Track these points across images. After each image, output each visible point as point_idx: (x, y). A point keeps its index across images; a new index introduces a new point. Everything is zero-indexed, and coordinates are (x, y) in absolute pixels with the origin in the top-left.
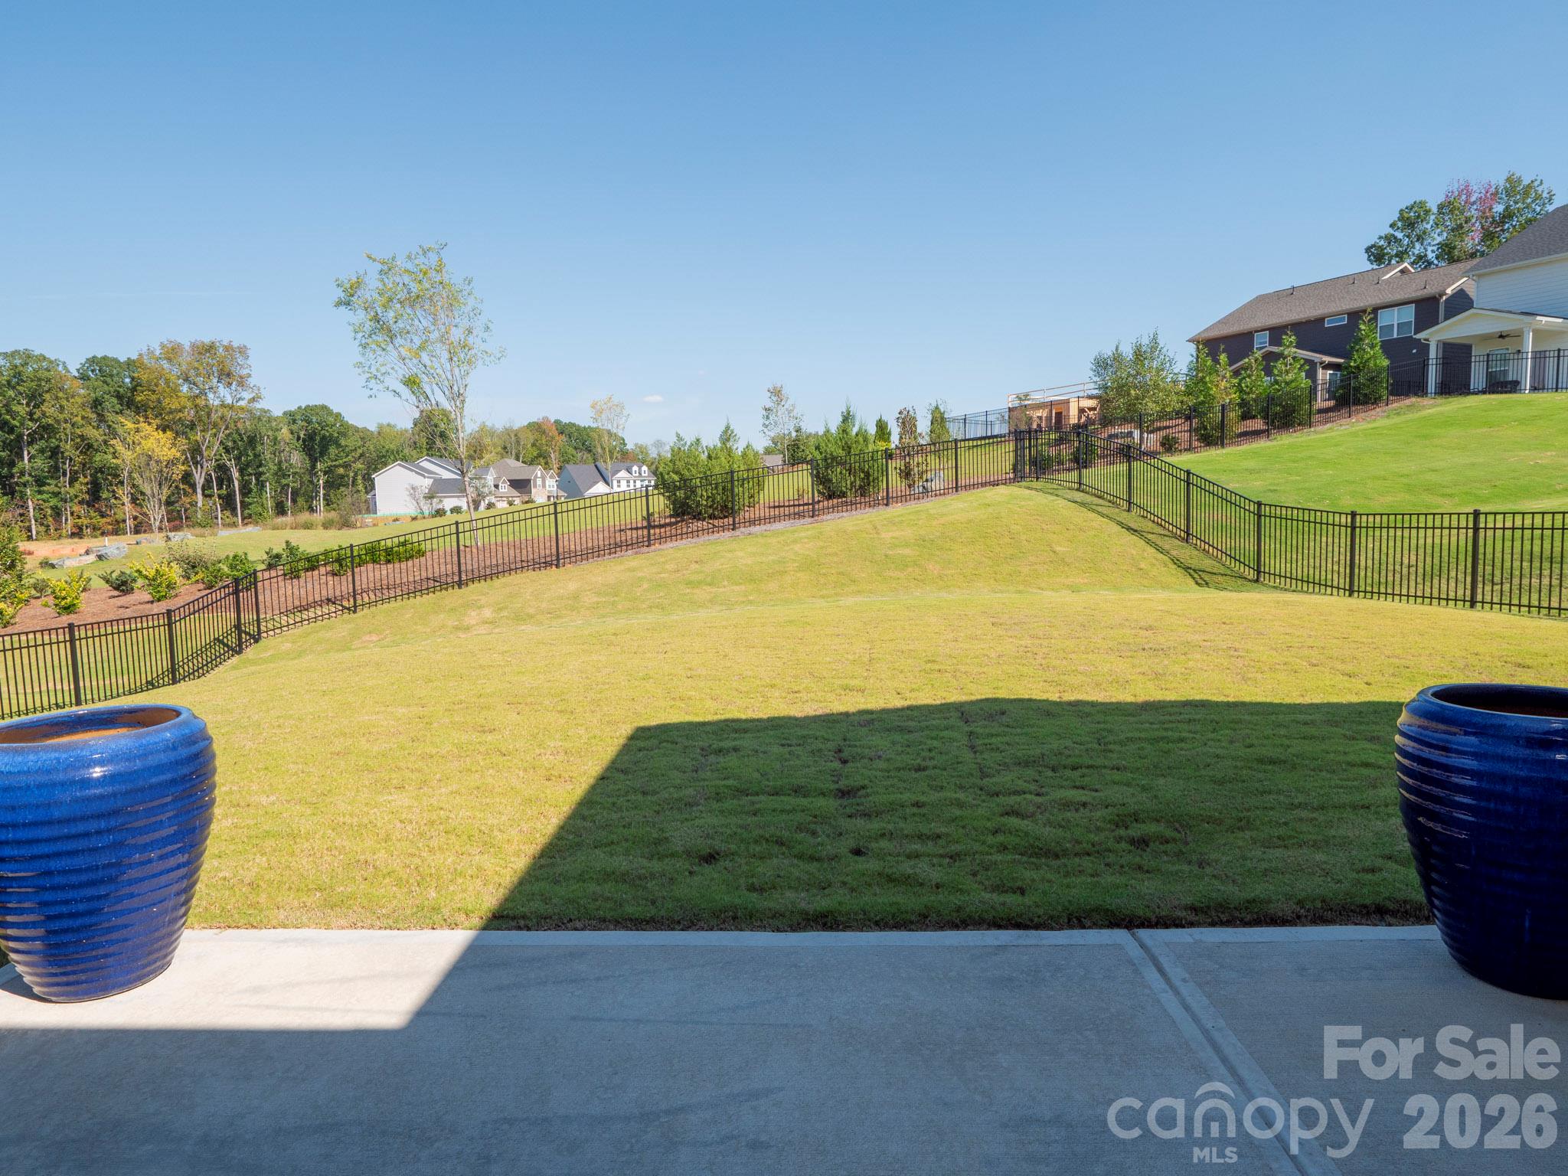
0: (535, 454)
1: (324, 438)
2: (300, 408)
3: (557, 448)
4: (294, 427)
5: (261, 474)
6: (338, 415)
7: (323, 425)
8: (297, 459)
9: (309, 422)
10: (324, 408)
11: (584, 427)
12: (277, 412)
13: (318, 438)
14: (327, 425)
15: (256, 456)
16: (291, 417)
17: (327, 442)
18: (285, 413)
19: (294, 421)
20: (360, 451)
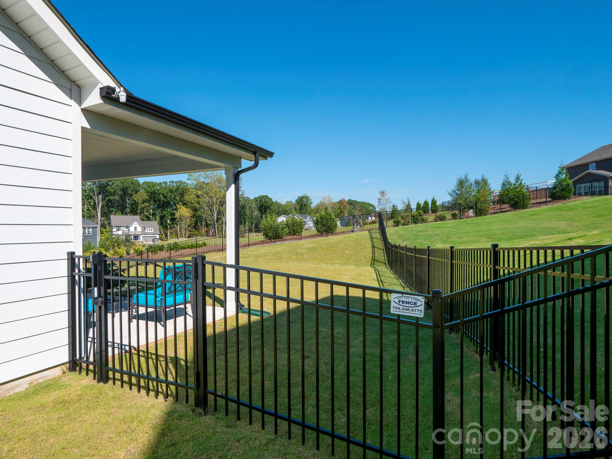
0: (339, 212)
1: (266, 206)
2: (259, 196)
3: (347, 210)
4: (257, 203)
5: (245, 218)
6: (271, 199)
7: (266, 202)
8: (256, 213)
9: (261, 201)
10: (267, 196)
11: (360, 202)
12: (252, 198)
13: (264, 207)
14: (267, 202)
15: (244, 212)
16: (256, 199)
17: (267, 208)
18: (254, 198)
19: (257, 201)
20: (277, 211)
